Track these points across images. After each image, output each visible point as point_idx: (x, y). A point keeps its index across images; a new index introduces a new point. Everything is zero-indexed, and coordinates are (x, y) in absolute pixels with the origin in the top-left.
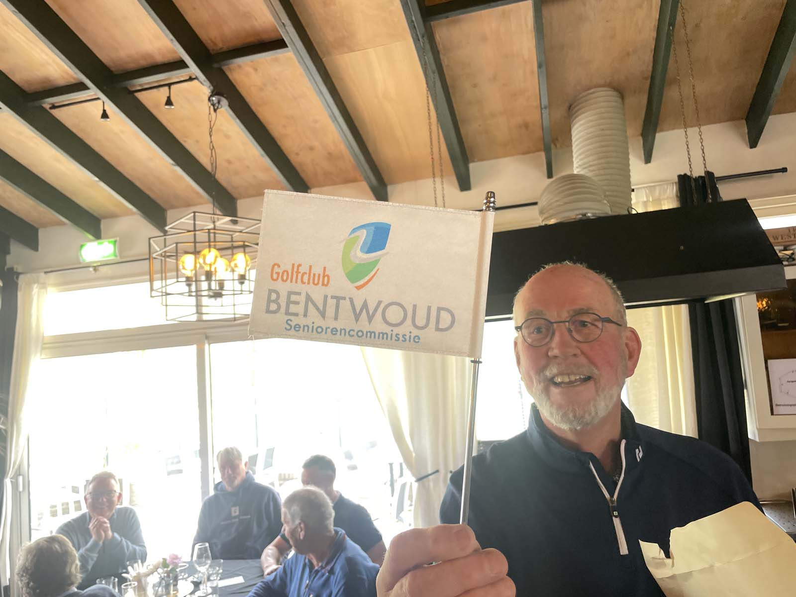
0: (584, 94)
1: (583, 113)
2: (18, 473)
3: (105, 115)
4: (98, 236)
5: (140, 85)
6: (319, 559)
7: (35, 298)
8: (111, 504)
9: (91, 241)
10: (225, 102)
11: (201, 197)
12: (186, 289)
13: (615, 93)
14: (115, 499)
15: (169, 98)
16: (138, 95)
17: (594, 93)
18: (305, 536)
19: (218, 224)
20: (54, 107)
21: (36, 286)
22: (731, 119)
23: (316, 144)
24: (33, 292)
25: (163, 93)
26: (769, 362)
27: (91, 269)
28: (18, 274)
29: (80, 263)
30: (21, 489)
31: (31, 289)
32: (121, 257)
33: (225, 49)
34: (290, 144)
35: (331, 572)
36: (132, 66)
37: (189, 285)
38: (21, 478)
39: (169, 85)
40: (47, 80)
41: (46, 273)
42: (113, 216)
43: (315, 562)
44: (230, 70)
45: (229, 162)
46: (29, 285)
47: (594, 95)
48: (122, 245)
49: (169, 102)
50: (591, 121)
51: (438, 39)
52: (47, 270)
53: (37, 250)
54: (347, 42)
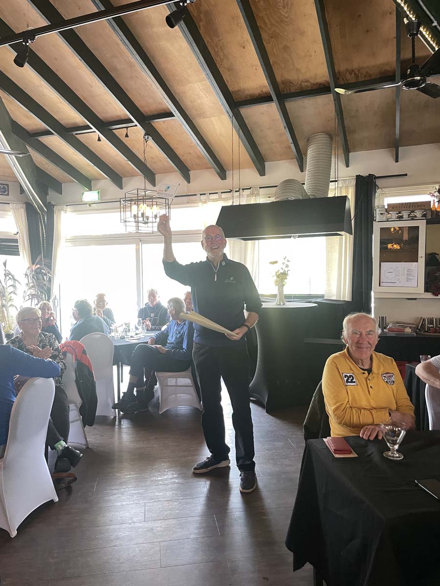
0: (313, 135)
1: (311, 145)
2: (55, 298)
3: (99, 140)
4: (90, 190)
6: (180, 321)
8: (104, 306)
9: (87, 191)
10: (150, 138)
11: (138, 173)
12: (134, 220)
13: (327, 136)
14: (106, 304)
15: (127, 133)
16: (113, 131)
18: (175, 313)
19: (146, 193)
20: (77, 134)
21: (62, 211)
22: (389, 147)
23: (192, 152)
25: (124, 131)
26: (382, 263)
27: (88, 205)
28: (54, 206)
29: (82, 202)
30: (56, 305)
31: (60, 213)
32: (101, 200)
33: (150, 115)
34: (180, 151)
35: (185, 324)
36: (112, 120)
37: (135, 218)
38: (56, 300)
39: (127, 128)
40: (75, 123)
41: (66, 206)
42: (97, 179)
43: (179, 322)
45: (152, 158)
46: (60, 211)
47: (316, 137)
48: (102, 194)
49: (127, 136)
50: (314, 149)
51: (242, 113)
52: (67, 204)
53: (62, 194)
54: (202, 115)
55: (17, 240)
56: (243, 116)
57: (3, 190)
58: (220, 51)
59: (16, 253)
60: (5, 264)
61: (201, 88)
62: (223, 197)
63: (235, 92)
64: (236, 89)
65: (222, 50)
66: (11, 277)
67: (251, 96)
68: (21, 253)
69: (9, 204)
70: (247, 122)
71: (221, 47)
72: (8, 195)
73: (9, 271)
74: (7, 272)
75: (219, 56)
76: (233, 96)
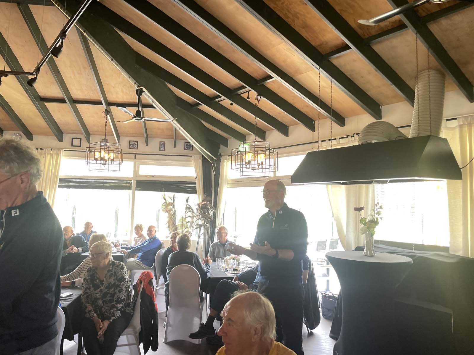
3: (232, 104)
5: (241, 92)
7: (225, 165)
10: (262, 97)
15: (248, 96)
16: (241, 95)
17: (423, 73)
20: (218, 101)
21: (226, 161)
24: (225, 163)
28: (221, 156)
33: (261, 78)
34: (298, 105)
36: (236, 87)
39: (246, 93)
40: (214, 93)
41: (229, 156)
42: (248, 134)
44: (266, 84)
46: (224, 160)
47: (422, 75)
49: (248, 98)
51: (334, 63)
52: (229, 155)
53: (228, 147)
54: (298, 71)
55: (196, 182)
56: (338, 66)
57: (189, 147)
58: (288, 13)
59: (194, 192)
60: (187, 201)
61: (285, 48)
62: (341, 142)
63: (319, 46)
64: (318, 43)
65: (288, 11)
66: (191, 210)
67: (335, 47)
68: (197, 192)
69: (191, 156)
70: (343, 71)
71: (287, 10)
72: (192, 150)
73: (189, 206)
74: (188, 206)
75: (290, 18)
76: (320, 50)
